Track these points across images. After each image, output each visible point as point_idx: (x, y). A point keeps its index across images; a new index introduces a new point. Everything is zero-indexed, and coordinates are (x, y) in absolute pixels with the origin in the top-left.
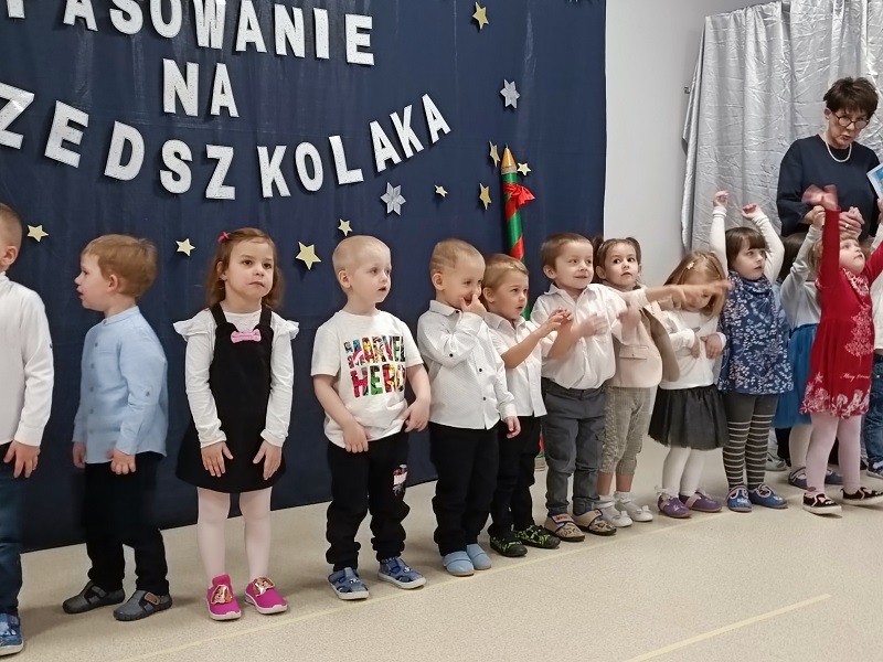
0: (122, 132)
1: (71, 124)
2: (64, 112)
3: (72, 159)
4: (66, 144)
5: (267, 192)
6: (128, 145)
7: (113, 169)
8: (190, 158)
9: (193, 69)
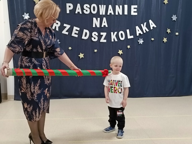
0: (85, 31)
1: (76, 30)
2: (75, 28)
3: (76, 36)
4: (75, 34)
5: (113, 41)
6: (86, 33)
7: (83, 37)
8: (97, 35)
9: (99, 19)
